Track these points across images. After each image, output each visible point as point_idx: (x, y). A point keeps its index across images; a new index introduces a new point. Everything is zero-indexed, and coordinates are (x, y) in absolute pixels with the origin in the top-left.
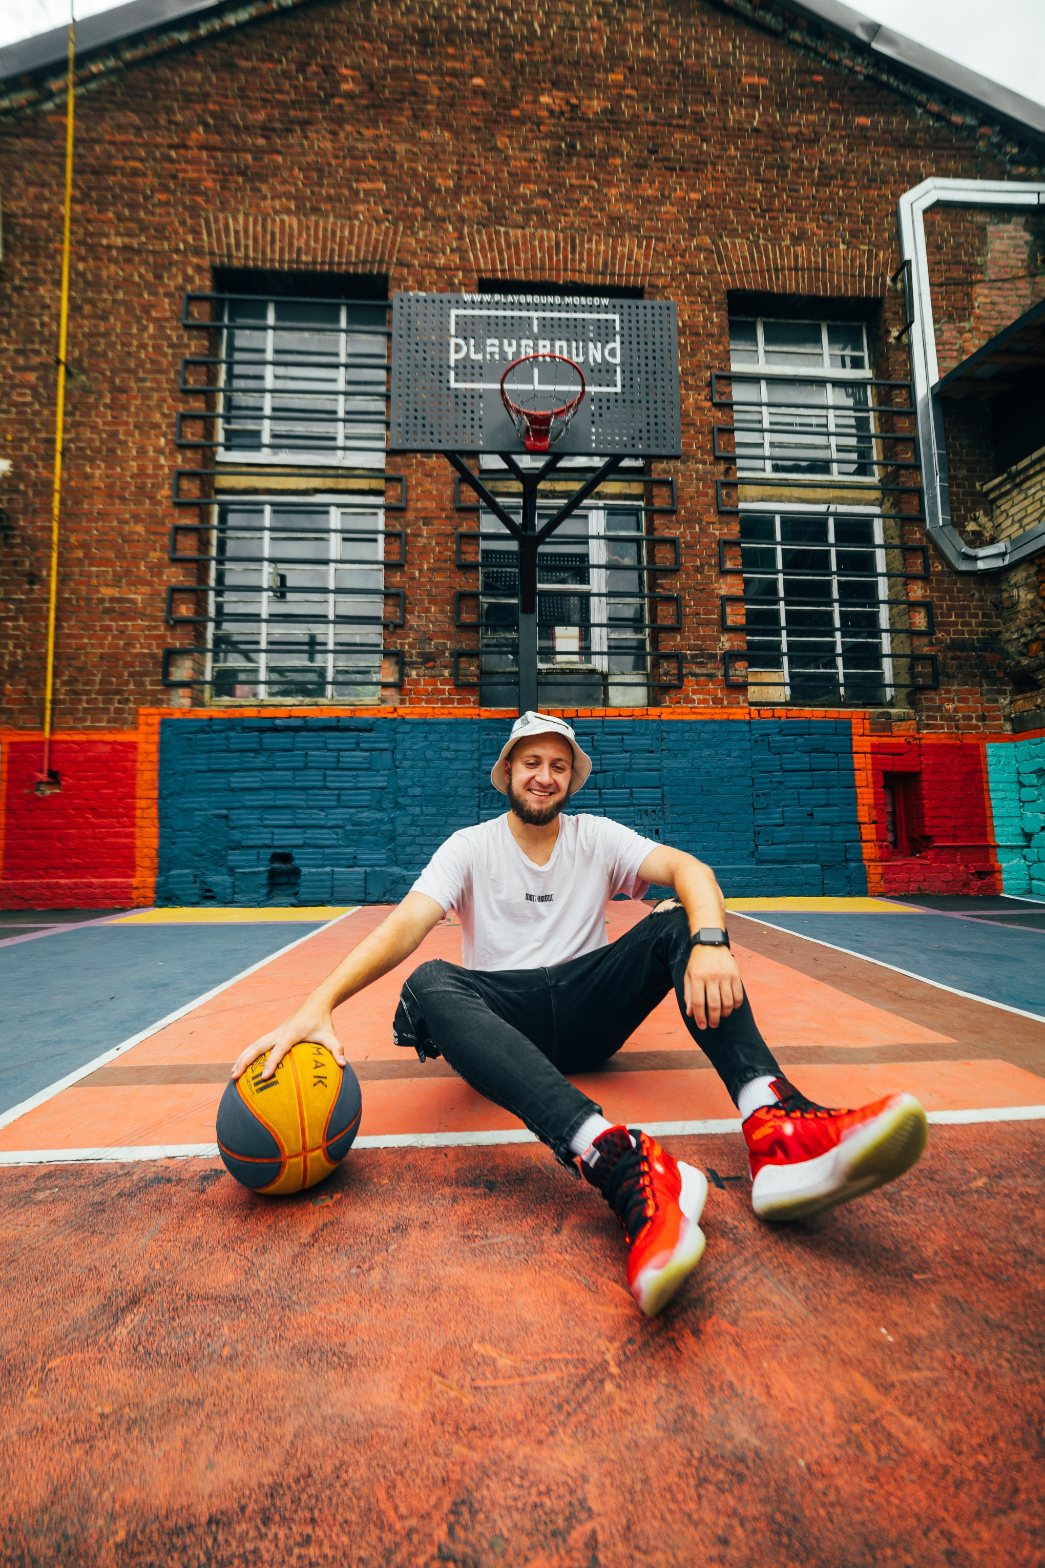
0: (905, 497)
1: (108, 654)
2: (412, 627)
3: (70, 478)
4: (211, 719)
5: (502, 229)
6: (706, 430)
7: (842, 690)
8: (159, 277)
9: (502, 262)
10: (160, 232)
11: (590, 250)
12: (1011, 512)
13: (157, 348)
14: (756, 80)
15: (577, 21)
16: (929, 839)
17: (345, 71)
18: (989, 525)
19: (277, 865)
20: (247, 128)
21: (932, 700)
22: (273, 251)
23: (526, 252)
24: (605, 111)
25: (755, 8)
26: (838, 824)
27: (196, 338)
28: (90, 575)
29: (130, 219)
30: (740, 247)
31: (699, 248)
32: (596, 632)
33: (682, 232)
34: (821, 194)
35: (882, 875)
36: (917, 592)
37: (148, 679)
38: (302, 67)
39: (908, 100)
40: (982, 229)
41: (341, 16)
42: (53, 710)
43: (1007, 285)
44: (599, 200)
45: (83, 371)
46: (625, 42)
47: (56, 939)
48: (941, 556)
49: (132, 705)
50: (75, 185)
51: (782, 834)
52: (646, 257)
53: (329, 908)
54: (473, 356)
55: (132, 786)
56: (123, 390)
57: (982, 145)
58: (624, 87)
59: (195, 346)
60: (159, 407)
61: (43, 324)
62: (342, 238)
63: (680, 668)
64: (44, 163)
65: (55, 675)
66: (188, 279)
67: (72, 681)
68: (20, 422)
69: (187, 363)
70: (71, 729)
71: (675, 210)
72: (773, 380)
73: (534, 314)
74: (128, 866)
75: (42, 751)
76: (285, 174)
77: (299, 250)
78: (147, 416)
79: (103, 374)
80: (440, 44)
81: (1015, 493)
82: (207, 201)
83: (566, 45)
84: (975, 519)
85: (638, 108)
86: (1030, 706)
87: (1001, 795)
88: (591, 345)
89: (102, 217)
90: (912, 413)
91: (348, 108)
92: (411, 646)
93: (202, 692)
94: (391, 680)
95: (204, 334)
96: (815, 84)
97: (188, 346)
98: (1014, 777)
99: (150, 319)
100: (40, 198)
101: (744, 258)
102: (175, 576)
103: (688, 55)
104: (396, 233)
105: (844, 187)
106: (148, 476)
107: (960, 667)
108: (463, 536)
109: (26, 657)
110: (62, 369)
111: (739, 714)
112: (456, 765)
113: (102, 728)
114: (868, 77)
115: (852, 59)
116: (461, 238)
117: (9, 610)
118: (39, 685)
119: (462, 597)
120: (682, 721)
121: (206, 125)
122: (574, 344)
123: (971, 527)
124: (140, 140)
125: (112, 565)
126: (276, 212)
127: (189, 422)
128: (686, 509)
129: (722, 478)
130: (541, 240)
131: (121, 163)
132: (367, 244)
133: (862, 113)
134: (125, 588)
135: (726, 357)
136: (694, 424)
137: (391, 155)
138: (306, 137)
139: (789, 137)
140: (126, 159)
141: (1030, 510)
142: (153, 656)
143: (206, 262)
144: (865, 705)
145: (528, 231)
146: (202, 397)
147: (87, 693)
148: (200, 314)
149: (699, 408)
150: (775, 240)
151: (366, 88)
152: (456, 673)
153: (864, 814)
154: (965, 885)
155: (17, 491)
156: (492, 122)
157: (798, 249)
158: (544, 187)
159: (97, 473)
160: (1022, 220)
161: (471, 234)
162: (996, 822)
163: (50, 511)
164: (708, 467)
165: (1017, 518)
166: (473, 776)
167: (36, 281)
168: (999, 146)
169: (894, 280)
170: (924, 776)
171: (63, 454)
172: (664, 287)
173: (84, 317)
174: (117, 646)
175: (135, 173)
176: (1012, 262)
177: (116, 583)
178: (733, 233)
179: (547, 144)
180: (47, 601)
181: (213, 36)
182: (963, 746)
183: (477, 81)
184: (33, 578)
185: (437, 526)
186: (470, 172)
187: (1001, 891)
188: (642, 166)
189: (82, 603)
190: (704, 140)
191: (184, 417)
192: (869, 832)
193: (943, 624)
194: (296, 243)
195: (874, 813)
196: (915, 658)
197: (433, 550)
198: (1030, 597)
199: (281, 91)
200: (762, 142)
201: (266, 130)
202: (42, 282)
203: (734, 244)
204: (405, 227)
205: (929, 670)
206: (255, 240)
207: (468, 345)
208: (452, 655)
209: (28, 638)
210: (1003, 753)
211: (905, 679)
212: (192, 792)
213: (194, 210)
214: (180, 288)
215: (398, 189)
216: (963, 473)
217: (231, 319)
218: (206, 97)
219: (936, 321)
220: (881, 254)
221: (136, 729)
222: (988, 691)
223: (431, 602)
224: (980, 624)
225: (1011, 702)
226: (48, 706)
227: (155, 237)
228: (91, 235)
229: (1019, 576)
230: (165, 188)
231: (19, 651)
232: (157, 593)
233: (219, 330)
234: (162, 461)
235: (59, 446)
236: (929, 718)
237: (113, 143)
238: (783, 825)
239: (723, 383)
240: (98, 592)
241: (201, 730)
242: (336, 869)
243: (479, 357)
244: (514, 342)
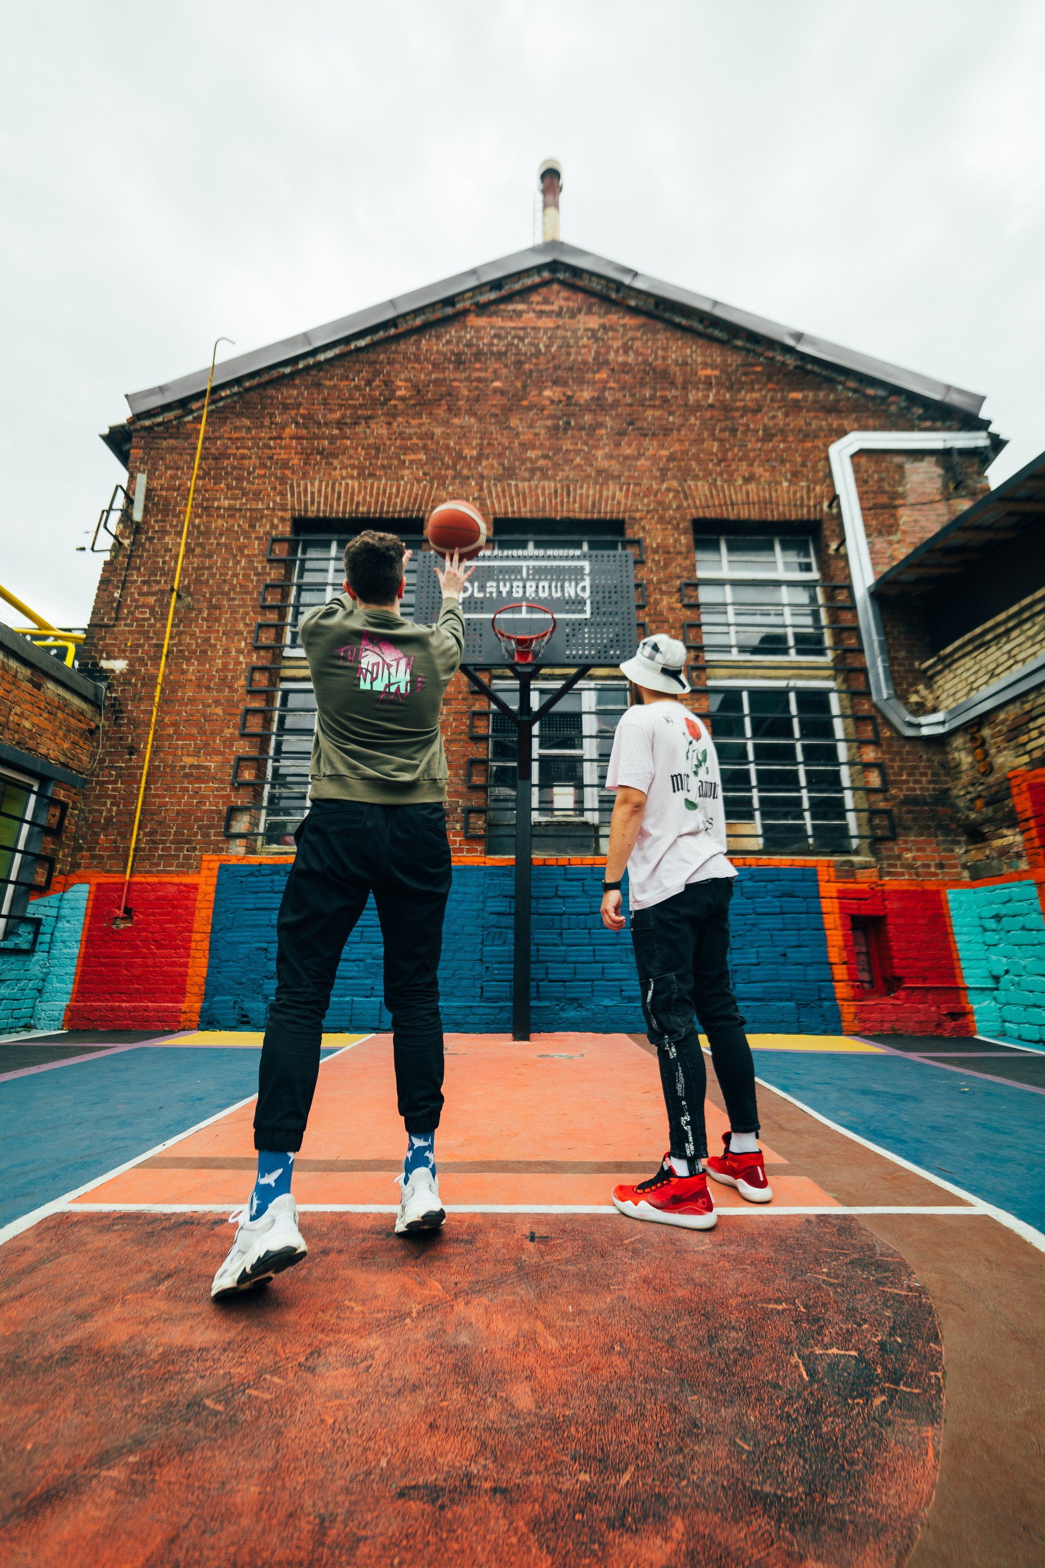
0: (852, 675)
1: (183, 811)
3: (171, 673)
4: (260, 865)
5: (513, 483)
6: (678, 625)
7: (811, 841)
8: (253, 526)
9: (512, 505)
10: (257, 495)
11: (581, 495)
12: (947, 686)
13: (246, 576)
14: (709, 372)
15: (572, 342)
16: (899, 980)
17: (399, 383)
18: (930, 697)
20: (326, 424)
21: (891, 849)
22: (338, 505)
23: (531, 497)
24: (593, 398)
25: (706, 327)
26: (810, 964)
27: (276, 568)
28: (177, 746)
29: (236, 488)
30: (701, 488)
31: (668, 490)
32: (587, 791)
33: (656, 478)
34: (765, 447)
35: (856, 1014)
36: (870, 754)
37: (212, 831)
38: (369, 382)
39: (831, 381)
40: (901, 467)
41: (399, 349)
42: (135, 856)
43: (926, 507)
44: (589, 459)
45: (190, 594)
46: (608, 353)
47: (117, 1057)
48: (889, 724)
49: (197, 853)
50: (200, 467)
51: (757, 972)
52: (627, 497)
53: (347, 1035)
54: (477, 595)
55: (191, 922)
56: (216, 607)
57: (893, 409)
58: (607, 382)
59: (274, 574)
60: (243, 618)
61: (164, 562)
62: (390, 494)
64: (181, 454)
65: (140, 828)
66: (273, 526)
67: (153, 833)
68: (138, 633)
69: (267, 586)
70: (147, 872)
71: (648, 463)
72: (735, 583)
73: (524, 564)
74: (180, 992)
75: (122, 890)
76: (352, 452)
77: (358, 504)
78: (233, 626)
79: (204, 596)
80: (470, 362)
81: (947, 672)
82: (293, 473)
83: (564, 357)
84: (917, 692)
85: (619, 395)
86: (981, 856)
87: (965, 938)
88: (567, 584)
89: (217, 487)
90: (853, 608)
91: (401, 406)
93: (256, 841)
95: (282, 565)
96: (756, 373)
97: (269, 574)
98: (976, 921)
99: (243, 555)
100: (174, 477)
101: (705, 495)
102: (243, 748)
103: (656, 359)
104: (431, 488)
105: (784, 441)
106: (229, 670)
107: (915, 820)
108: (475, 714)
109: (119, 813)
110: (174, 595)
112: (465, 906)
113: (172, 872)
114: (796, 367)
115: (784, 355)
116: (481, 489)
117: (111, 775)
118: (125, 836)
119: (473, 763)
121: (297, 423)
122: (553, 584)
123: (914, 698)
124: (249, 436)
125: (195, 740)
126: (343, 478)
127: (264, 630)
130: (544, 489)
131: (234, 451)
132: (410, 497)
133: (794, 390)
134: (203, 758)
135: (693, 568)
136: (667, 621)
137: (431, 436)
138: (369, 427)
139: (737, 409)
140: (237, 448)
141: (960, 686)
142: (219, 812)
143: (288, 515)
144: (832, 853)
145: (533, 483)
146: (276, 611)
147: (164, 842)
148: (281, 551)
149: (672, 609)
150: (730, 481)
151: (414, 393)
152: (466, 826)
153: (835, 955)
154: (939, 1025)
155: (130, 684)
156: (507, 411)
157: (749, 487)
158: (546, 452)
159: (191, 668)
160: (933, 459)
161: (489, 487)
162: (963, 964)
163: (153, 698)
165: (952, 691)
166: (478, 916)
167: (164, 532)
168: (908, 409)
169: (830, 506)
170: (890, 920)
171: (167, 656)
172: (641, 519)
173: (194, 556)
174: (191, 804)
175: (243, 457)
176: (928, 490)
177: (196, 754)
178: (696, 478)
179: (549, 423)
180: (142, 768)
181: (308, 368)
182: (925, 892)
183: (497, 384)
184: (132, 750)
185: (454, 706)
186: (489, 444)
187: (975, 1032)
188: (622, 434)
189: (168, 770)
190: (670, 413)
191: (261, 626)
192: (840, 972)
193: (895, 782)
194: (355, 499)
195: (844, 954)
196: (873, 813)
197: (451, 725)
198: (970, 759)
199: (353, 399)
200: (716, 413)
201: (340, 424)
202: (169, 533)
203: (696, 486)
204: (439, 485)
205: (886, 823)
206: (326, 498)
207: (473, 586)
208: (463, 811)
209: (122, 797)
210: (963, 898)
211: (866, 831)
212: (239, 927)
213: (283, 480)
214: (268, 533)
215: (434, 459)
216: (902, 654)
217: (304, 552)
218: (299, 405)
219: (868, 536)
220: (818, 488)
221: (199, 872)
222: (944, 841)
224: (930, 782)
225: (967, 852)
226: (132, 853)
227: (252, 499)
228: (207, 500)
229: (958, 741)
230: (263, 466)
231: (114, 808)
232: (227, 760)
233: (294, 561)
234: (241, 659)
235: (165, 651)
236: (890, 866)
237: (230, 439)
238: (758, 964)
239: (691, 588)
240: (181, 760)
241: (252, 874)
242: (355, 999)
243: (481, 595)
244: (508, 584)
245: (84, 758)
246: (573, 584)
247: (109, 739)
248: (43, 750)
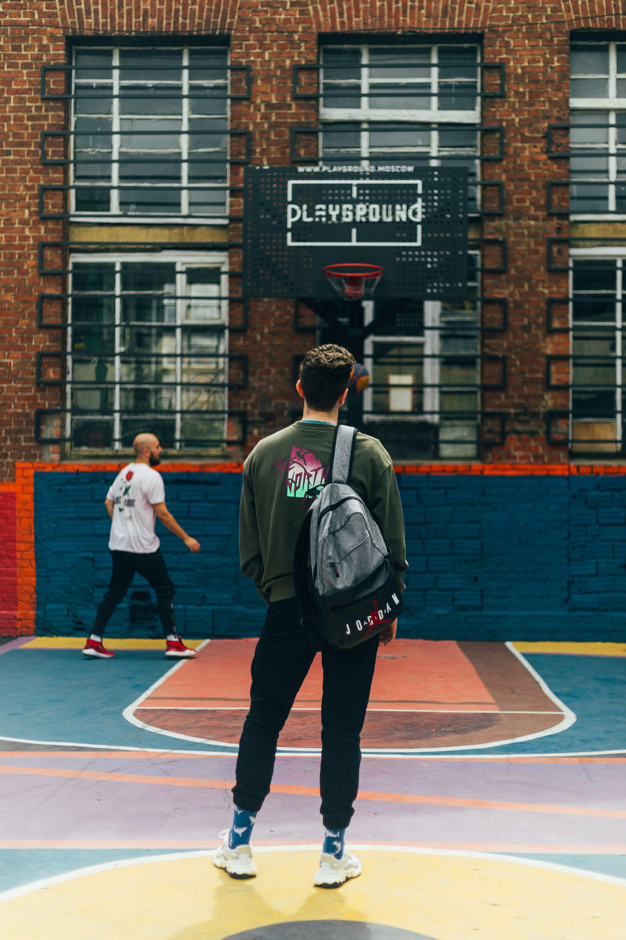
2: (253, 388)
4: (77, 472)
6: (540, 184)
8: (17, 48)
9: (341, 15)
13: (18, 120)
19: (136, 602)
22: (121, 16)
27: (53, 109)
37: (22, 437)
49: (9, 460)
51: (595, 583)
54: (306, 219)
55: (12, 532)
59: (52, 118)
60: (23, 179)
63: (503, 426)
66: (43, 48)
69: (45, 136)
72: (623, 114)
73: (355, 182)
74: (12, 600)
77: (145, 14)
78: (12, 188)
88: (398, 207)
92: (254, 406)
93: (65, 446)
94: (235, 438)
95: (57, 103)
97: (45, 118)
99: (11, 91)
102: (42, 341)
106: (15, 247)
111: (559, 470)
120: (503, 477)
122: (384, 207)
127: (50, 194)
128: (517, 269)
129: (554, 235)
135: (566, 104)
136: (528, 179)
142: (27, 415)
143: (60, 33)
146: (59, 169)
148: (56, 83)
149: (534, 162)
164: (541, 223)
172: (505, 31)
191: (44, 190)
194: (142, 7)
206: (104, 4)
207: (301, 208)
212: (63, 537)
214: (37, 58)
221: (14, 481)
223: (272, 364)
232: (27, 357)
234: (27, 232)
238: (596, 575)
239: (561, 132)
241: (69, 482)
242: (188, 607)
243: (310, 220)
244: (337, 207)
246: (404, 207)
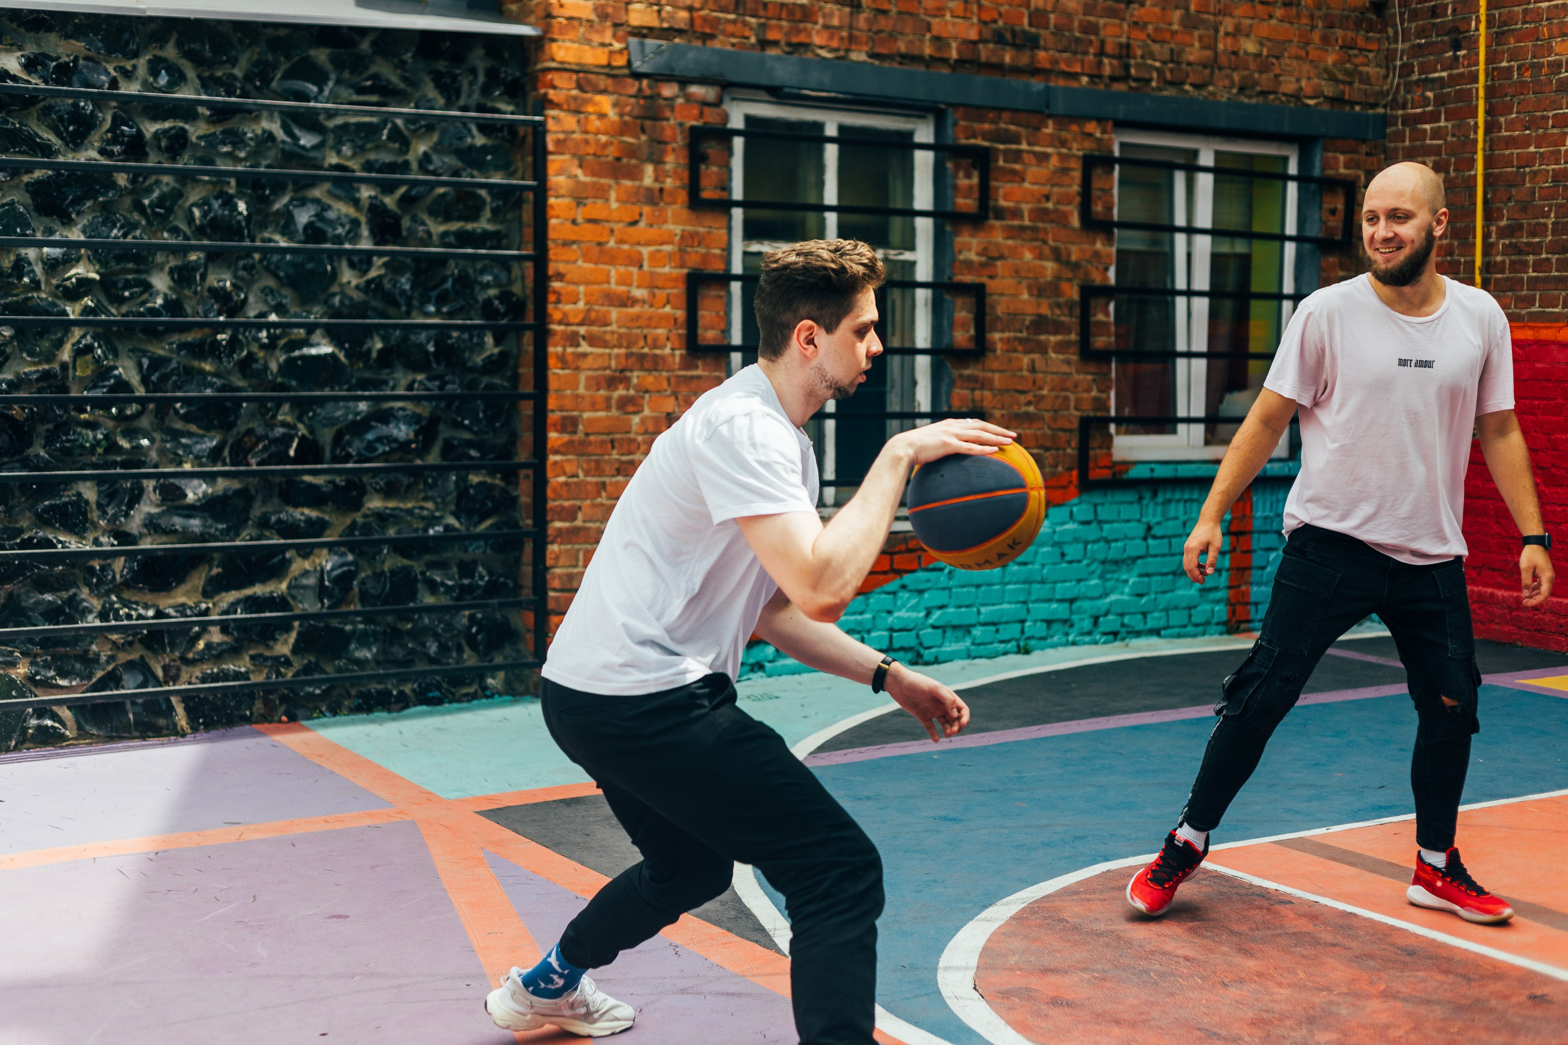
28: (1538, 12)
65: (1488, 217)
67: (1511, 231)
113: (1557, 317)
117: (1426, 102)
147: (1536, 249)
180: (1475, 78)
184: (1455, 38)
189: (1527, 77)
226: (1478, 275)
240: (1550, 51)
245: (1371, 70)
247: (1414, 15)
248: (1288, 86)
